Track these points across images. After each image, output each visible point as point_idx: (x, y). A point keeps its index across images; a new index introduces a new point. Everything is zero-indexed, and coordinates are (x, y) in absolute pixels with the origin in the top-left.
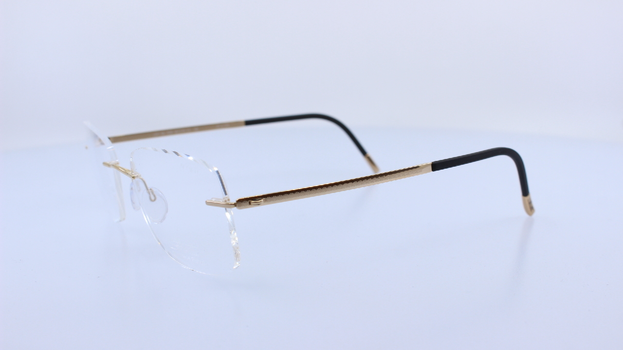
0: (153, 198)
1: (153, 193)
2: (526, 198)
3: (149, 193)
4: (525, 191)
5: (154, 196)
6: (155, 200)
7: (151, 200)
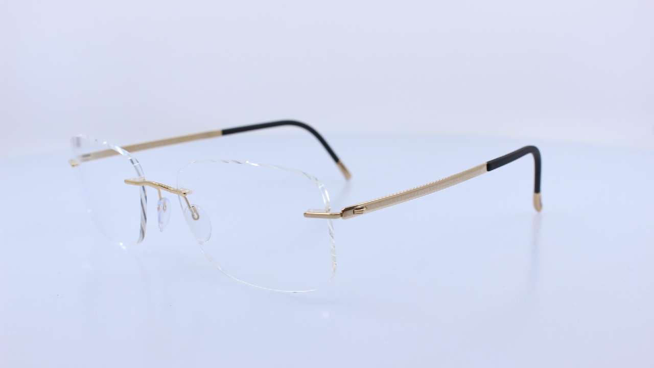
0: (196, 216)
1: (195, 211)
2: (537, 195)
3: (192, 211)
4: (537, 189)
5: (198, 214)
6: (198, 218)
7: (195, 219)
